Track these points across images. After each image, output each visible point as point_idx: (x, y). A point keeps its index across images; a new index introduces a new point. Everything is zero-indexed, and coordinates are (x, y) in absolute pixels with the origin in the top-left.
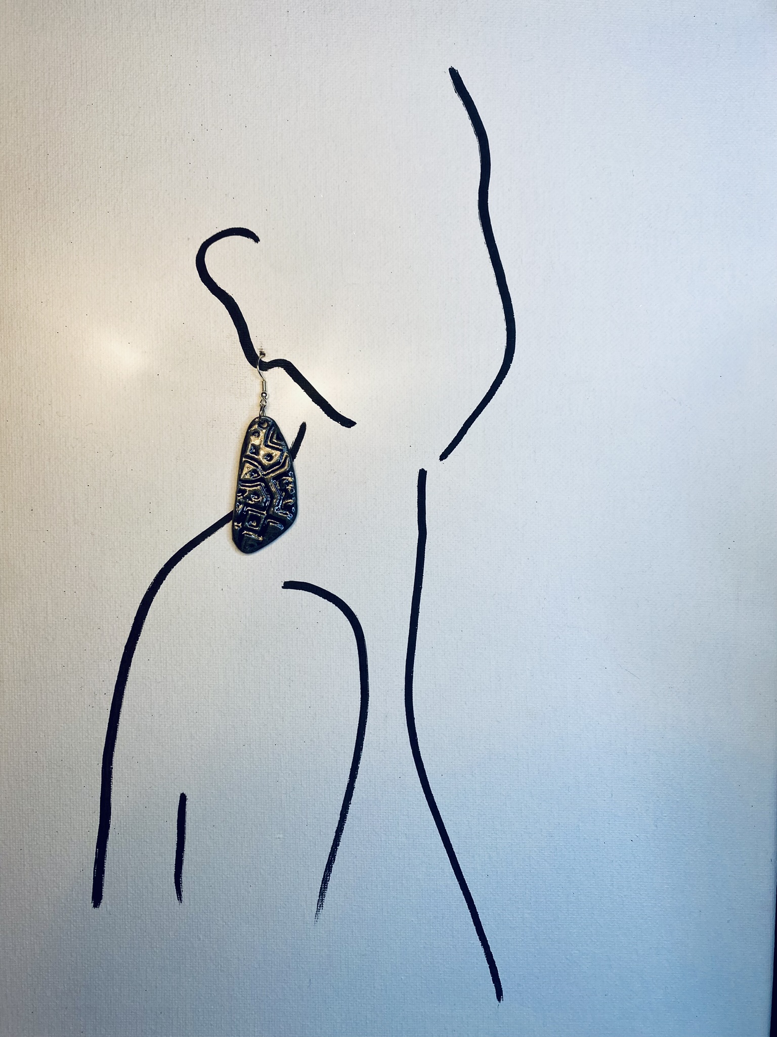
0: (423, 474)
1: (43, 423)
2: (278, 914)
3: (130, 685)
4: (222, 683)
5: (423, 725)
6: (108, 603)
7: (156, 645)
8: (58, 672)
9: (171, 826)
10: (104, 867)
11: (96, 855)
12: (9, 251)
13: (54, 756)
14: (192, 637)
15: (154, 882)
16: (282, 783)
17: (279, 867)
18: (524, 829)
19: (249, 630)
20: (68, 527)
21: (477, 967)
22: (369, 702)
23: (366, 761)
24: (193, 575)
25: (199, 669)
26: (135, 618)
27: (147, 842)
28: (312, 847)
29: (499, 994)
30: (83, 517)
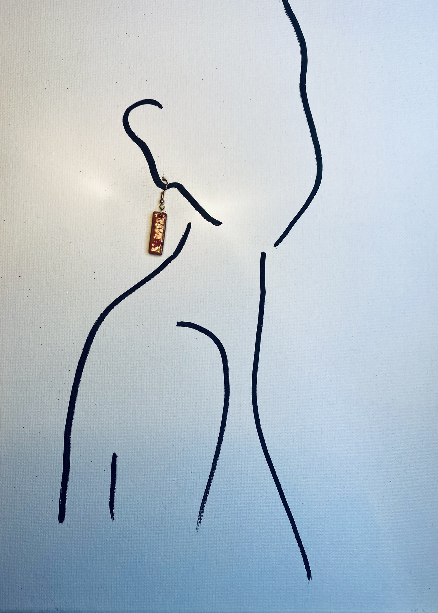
0: (263, 255)
1: (26, 222)
2: (174, 527)
3: (81, 386)
4: (139, 385)
5: (263, 411)
6: (68, 335)
7: (98, 361)
8: (37, 378)
9: (107, 473)
10: (66, 498)
11: (61, 491)
12: (5, 112)
13: (34, 430)
14: (120, 356)
15: (96, 508)
16: (176, 447)
17: (174, 498)
18: (325, 475)
19: (156, 352)
20: (43, 287)
21: (295, 559)
22: (230, 396)
23: (228, 432)
24: (121, 317)
25: (125, 376)
26: (85, 344)
27: (92, 483)
28: (194, 486)
29: (309, 576)
30: (52, 281)
